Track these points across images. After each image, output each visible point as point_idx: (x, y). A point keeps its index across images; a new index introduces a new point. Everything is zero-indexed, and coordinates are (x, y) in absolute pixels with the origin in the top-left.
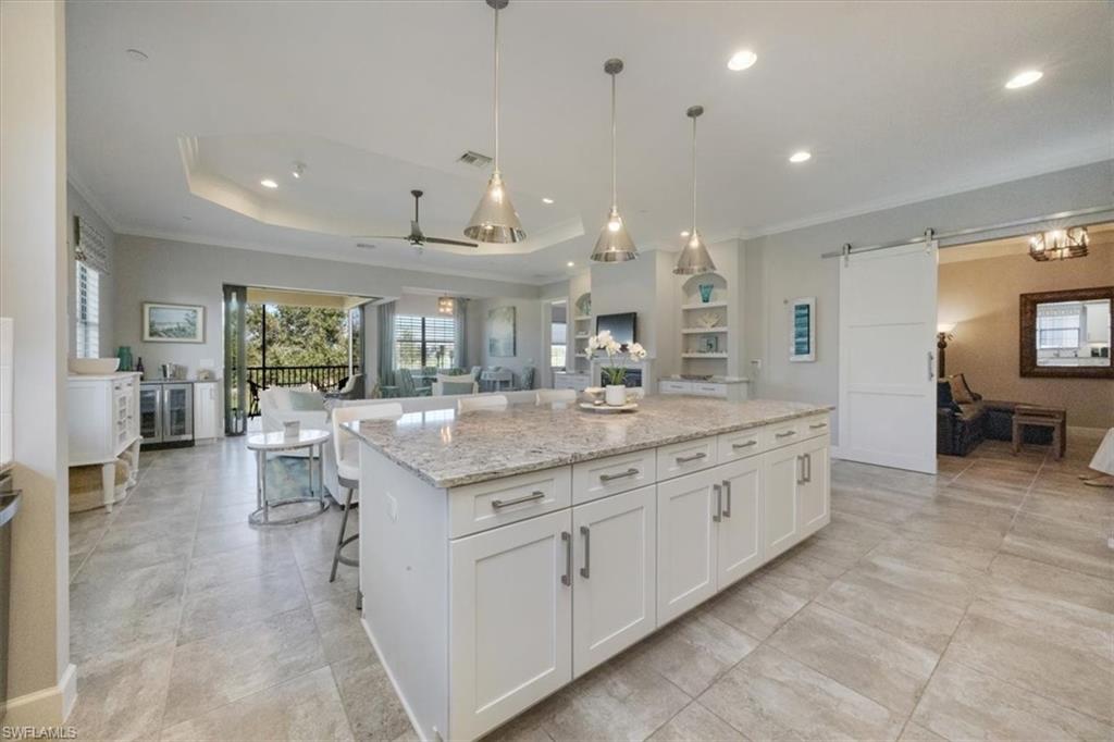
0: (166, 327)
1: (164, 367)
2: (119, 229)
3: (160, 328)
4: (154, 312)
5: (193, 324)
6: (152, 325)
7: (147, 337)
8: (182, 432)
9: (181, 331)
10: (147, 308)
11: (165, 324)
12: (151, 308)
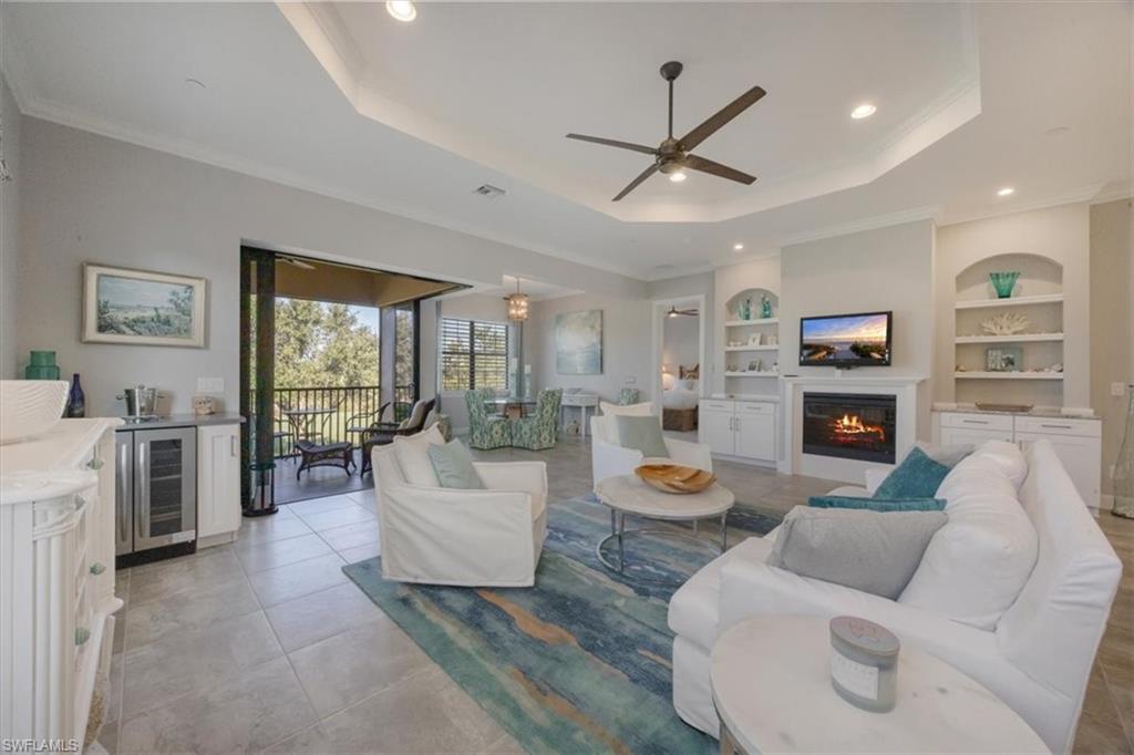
0: (132, 315)
1: (129, 393)
2: (35, 107)
3: (120, 316)
4: (106, 282)
5: (187, 312)
6: (102, 309)
7: (91, 333)
8: (176, 526)
9: (162, 324)
10: (92, 274)
11: (131, 308)
12: (100, 276)
